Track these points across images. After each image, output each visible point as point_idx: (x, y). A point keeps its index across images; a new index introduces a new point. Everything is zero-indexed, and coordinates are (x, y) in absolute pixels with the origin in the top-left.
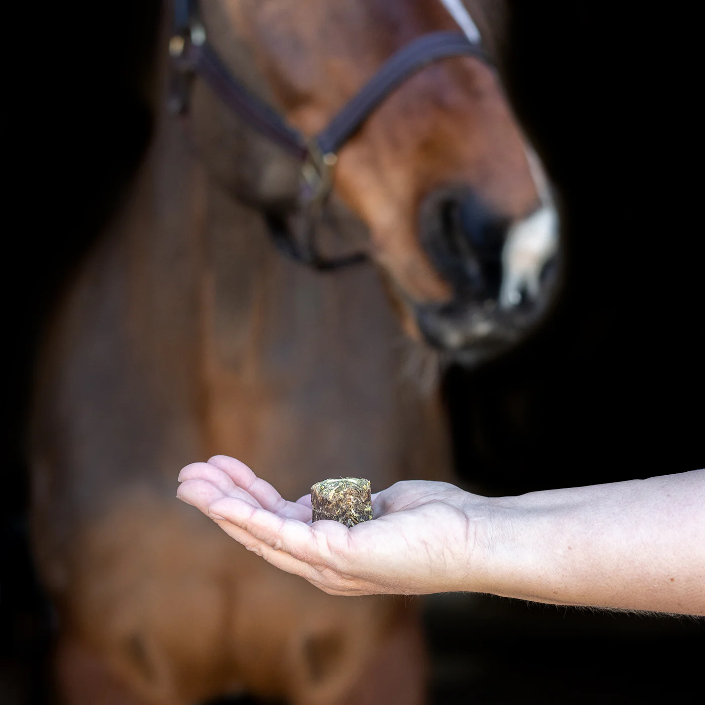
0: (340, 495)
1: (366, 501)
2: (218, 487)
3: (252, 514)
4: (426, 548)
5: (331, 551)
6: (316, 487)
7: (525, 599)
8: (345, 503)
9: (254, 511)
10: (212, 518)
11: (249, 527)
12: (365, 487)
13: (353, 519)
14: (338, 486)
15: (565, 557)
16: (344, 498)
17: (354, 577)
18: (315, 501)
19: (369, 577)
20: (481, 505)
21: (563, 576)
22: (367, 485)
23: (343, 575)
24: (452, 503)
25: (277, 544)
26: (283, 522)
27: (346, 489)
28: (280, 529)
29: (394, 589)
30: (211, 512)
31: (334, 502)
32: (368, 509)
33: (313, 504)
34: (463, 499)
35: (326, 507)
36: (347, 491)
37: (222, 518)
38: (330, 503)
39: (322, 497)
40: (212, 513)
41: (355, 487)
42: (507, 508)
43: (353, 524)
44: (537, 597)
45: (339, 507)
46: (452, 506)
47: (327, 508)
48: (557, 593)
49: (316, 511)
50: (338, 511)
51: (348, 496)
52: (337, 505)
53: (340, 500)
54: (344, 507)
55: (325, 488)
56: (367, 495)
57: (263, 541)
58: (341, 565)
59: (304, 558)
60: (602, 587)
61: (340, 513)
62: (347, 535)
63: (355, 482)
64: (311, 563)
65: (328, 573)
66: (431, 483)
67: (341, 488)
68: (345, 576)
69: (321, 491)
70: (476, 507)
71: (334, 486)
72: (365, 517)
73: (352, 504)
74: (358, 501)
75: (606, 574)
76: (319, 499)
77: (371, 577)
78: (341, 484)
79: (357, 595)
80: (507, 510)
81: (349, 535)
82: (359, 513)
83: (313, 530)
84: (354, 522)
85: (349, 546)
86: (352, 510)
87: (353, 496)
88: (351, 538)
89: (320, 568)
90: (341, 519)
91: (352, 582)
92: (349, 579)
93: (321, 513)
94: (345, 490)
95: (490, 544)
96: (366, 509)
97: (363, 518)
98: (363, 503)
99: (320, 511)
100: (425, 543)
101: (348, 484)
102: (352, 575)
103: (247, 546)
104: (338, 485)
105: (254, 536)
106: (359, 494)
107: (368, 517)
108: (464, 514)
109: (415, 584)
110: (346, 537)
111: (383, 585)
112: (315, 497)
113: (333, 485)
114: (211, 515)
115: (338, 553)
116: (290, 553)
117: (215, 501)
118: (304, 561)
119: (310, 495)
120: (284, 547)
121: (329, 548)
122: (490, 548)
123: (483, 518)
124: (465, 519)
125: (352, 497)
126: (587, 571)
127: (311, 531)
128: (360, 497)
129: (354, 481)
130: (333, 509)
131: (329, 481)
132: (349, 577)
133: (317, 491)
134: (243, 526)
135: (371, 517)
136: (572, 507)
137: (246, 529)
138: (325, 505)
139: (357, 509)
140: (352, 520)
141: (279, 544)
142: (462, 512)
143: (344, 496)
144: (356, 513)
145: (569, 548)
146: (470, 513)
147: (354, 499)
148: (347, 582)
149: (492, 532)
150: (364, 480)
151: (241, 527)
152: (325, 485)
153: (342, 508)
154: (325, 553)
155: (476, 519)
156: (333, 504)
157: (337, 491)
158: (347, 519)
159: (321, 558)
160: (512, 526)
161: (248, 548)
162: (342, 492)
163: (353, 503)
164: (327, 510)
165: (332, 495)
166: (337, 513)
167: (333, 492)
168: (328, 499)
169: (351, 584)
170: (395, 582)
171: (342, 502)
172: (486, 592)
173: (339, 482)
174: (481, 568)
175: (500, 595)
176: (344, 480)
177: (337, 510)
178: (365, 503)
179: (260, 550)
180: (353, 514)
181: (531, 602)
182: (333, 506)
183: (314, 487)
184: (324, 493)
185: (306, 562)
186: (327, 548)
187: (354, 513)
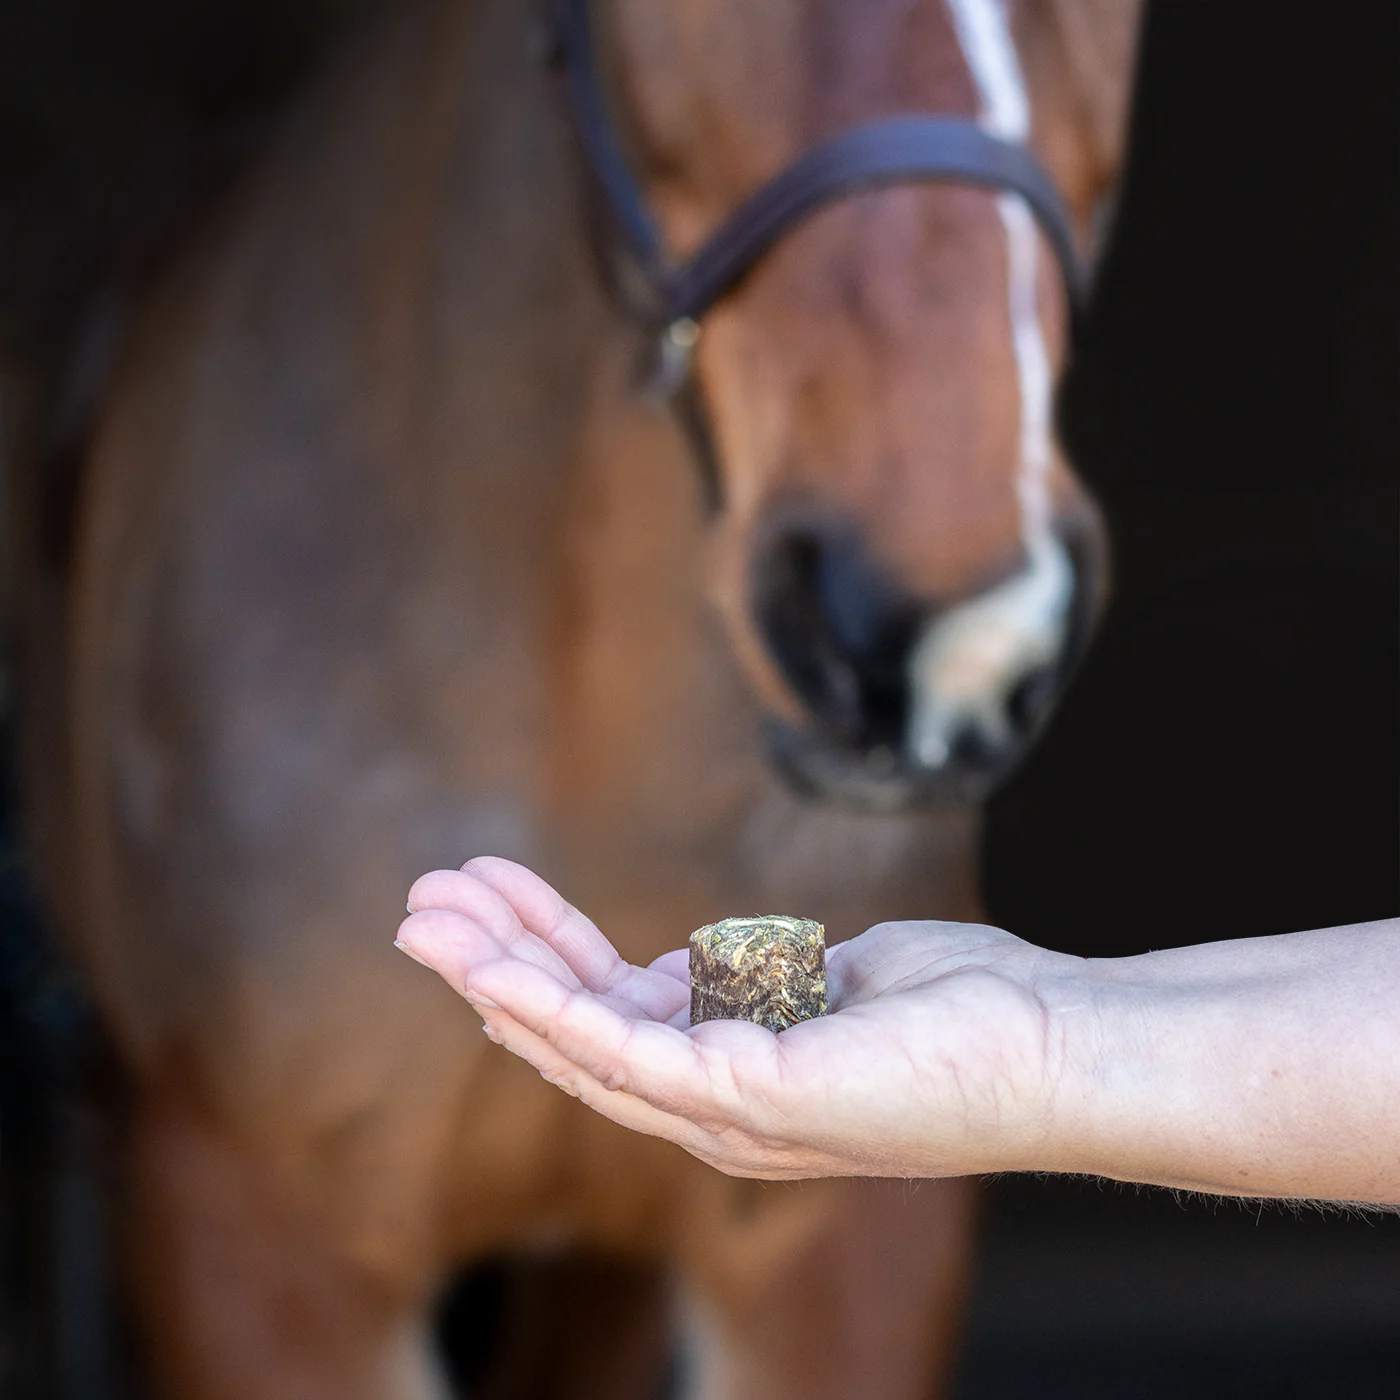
0: (758, 957)
1: (814, 971)
2: (488, 932)
3: (563, 1006)
4: (956, 1077)
5: (739, 1090)
6: (703, 935)
7: (1171, 1186)
8: (769, 975)
9: (568, 1000)
10: (470, 1001)
11: (553, 1034)
12: (812, 938)
13: (785, 1011)
14: (753, 938)
15: (1266, 1094)
16: (765, 965)
17: (792, 1143)
18: (699, 968)
19: (827, 1143)
20: (1074, 978)
21: (1262, 1135)
22: (816, 933)
23: (767, 1142)
24: (1008, 973)
25: (615, 1077)
26: (632, 1029)
27: (772, 944)
28: (625, 1044)
29: (882, 1167)
30: (473, 988)
31: (744, 974)
32: (819, 987)
33: (693, 974)
34: (1031, 964)
35: (725, 983)
36: (772, 949)
37: (495, 1005)
38: (734, 975)
39: (717, 961)
40: (472, 991)
41: (791, 939)
42: (1132, 984)
43: (784, 1022)
44: (1202, 1181)
45: (755, 984)
46: (1010, 981)
47: (728, 986)
48: (1246, 1174)
49: (701, 989)
50: (753, 993)
51: (774, 960)
52: (751, 980)
53: (758, 969)
54: (765, 983)
55: (724, 940)
56: (817, 957)
57: (583, 1066)
58: (764, 1118)
59: (678, 1108)
60: (1348, 1160)
61: (757, 998)
62: (775, 1054)
63: (791, 927)
64: (694, 1117)
65: (733, 1137)
66: (957, 926)
67: (759, 941)
68: (772, 1143)
69: (713, 946)
70: (1063, 981)
71: (744, 936)
72: (811, 1007)
73: (783, 977)
74: (796, 971)
75: (1358, 1132)
76: (708, 964)
77: (832, 1144)
78: (759, 932)
79: (794, 1178)
80: (1132, 989)
81: (780, 1052)
82: (798, 998)
83: (697, 1047)
84: (786, 1017)
85: (781, 1077)
86: (784, 991)
87: (786, 959)
88: (785, 1060)
89: (716, 1128)
90: (757, 1011)
91: (786, 1153)
92: (779, 1149)
93: (712, 996)
94: (768, 947)
95: (1096, 1067)
96: (813, 989)
97: (806, 1008)
98: (807, 974)
99: (711, 993)
100: (951, 1065)
101: (775, 932)
102: (787, 1141)
103: (544, 1072)
104: (752, 933)
105: (564, 1054)
106: (800, 954)
107: (818, 1006)
108: (1035, 995)
109: (929, 1156)
110: (775, 1056)
111: (857, 1159)
112: (697, 957)
113: (741, 934)
114: (470, 995)
115: (758, 1094)
116: (645, 1098)
117: (481, 965)
118: (677, 1114)
119: (686, 952)
120: (631, 1085)
121: (737, 1084)
122: (1096, 1073)
123: (1079, 1007)
124: (1040, 1011)
125: (783, 962)
126: (1316, 1124)
127: (693, 1048)
128: (800, 962)
129: (788, 925)
130: (740, 988)
131: (732, 923)
132: (780, 1144)
133: (704, 946)
134: (540, 1030)
135: (824, 1007)
136: (1277, 982)
137: (545, 1036)
138: (722, 978)
139: (793, 988)
140: (783, 1013)
141: (619, 1078)
142: (1031, 993)
143: (767, 959)
144: (792, 996)
145: (1275, 1073)
146: (1050, 997)
147: (789, 967)
148: (774, 1153)
149: (1100, 1040)
150: (810, 924)
151: (534, 1031)
152: (723, 932)
153: (761, 987)
154: (726, 1095)
155: (1063, 1010)
156: (741, 977)
157: (751, 949)
158: (771, 1010)
159: (717, 1107)
160: (1145, 1024)
161: (547, 1077)
162: (762, 951)
163: (785, 975)
164: (727, 990)
165: (740, 957)
166: (749, 997)
167: (742, 949)
168: (729, 965)
169: (785, 1158)
170: (886, 1154)
171: (762, 973)
172: (1086, 1172)
173: (755, 927)
174: (1079, 1120)
175: (1115, 1178)
176: (765, 921)
177: (750, 991)
178: (812, 975)
179: (573, 1083)
180: (785, 999)
181: (1184, 1193)
182: (741, 981)
183: (695, 936)
184: (722, 951)
185: (683, 1116)
186: (731, 1084)
187: (788, 997)
